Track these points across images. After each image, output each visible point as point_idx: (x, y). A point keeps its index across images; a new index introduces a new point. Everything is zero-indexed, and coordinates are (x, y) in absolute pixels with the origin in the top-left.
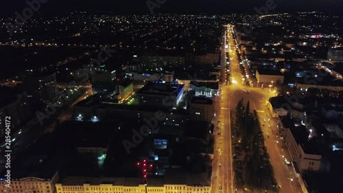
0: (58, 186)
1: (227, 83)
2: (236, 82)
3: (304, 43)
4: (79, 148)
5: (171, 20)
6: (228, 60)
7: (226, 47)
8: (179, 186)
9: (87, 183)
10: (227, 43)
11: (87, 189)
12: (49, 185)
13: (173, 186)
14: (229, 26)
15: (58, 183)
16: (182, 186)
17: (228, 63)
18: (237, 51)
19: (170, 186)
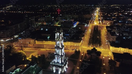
0: (36, 41)
1: (92, 23)
2: (96, 23)
3: (126, 13)
4: (42, 34)
5: (76, 6)
6: (95, 17)
7: (95, 14)
8: (71, 42)
9: (44, 40)
10: (96, 13)
11: (44, 43)
12: (34, 41)
13: (69, 42)
14: (98, 8)
15: (36, 40)
16: (72, 42)
17: (94, 18)
18: (99, 15)
19: (68, 42)
